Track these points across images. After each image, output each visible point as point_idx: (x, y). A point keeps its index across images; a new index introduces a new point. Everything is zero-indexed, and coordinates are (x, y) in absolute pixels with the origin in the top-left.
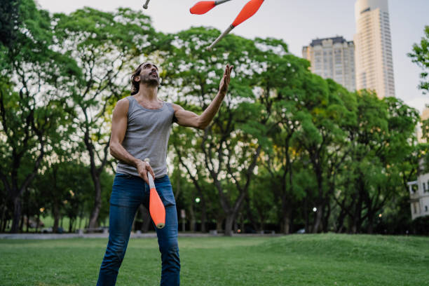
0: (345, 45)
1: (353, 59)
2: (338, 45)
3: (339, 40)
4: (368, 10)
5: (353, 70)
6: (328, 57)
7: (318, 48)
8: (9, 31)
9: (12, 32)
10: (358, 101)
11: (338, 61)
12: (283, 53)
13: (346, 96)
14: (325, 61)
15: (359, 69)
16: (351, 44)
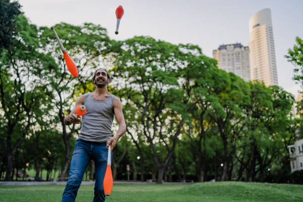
0: (243, 49)
1: (248, 59)
2: (238, 49)
3: (238, 46)
4: (258, 25)
5: (248, 67)
6: (231, 57)
7: (223, 51)
8: (9, 39)
9: (11, 40)
10: (251, 88)
11: (238, 60)
12: (198, 55)
13: (243, 85)
14: (229, 60)
15: (253, 65)
16: (246, 48)
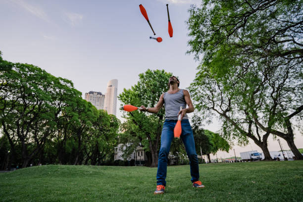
0: (102, 96)
1: (103, 101)
2: (99, 96)
3: (99, 93)
4: (111, 86)
5: (103, 105)
6: (95, 99)
7: (91, 95)
10: (100, 114)
11: (98, 101)
12: (71, 87)
13: (95, 111)
14: (93, 100)
15: (105, 106)
16: (104, 96)
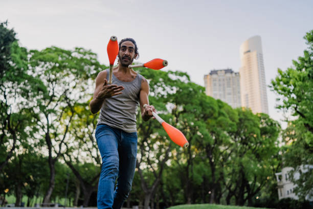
0: (234, 75)
1: (239, 85)
2: (229, 75)
3: (229, 71)
4: (249, 51)
5: (239, 92)
6: (222, 83)
7: (214, 76)
8: (3, 64)
9: (5, 65)
11: (229, 86)
14: (220, 85)
15: (244, 91)
16: (237, 74)
